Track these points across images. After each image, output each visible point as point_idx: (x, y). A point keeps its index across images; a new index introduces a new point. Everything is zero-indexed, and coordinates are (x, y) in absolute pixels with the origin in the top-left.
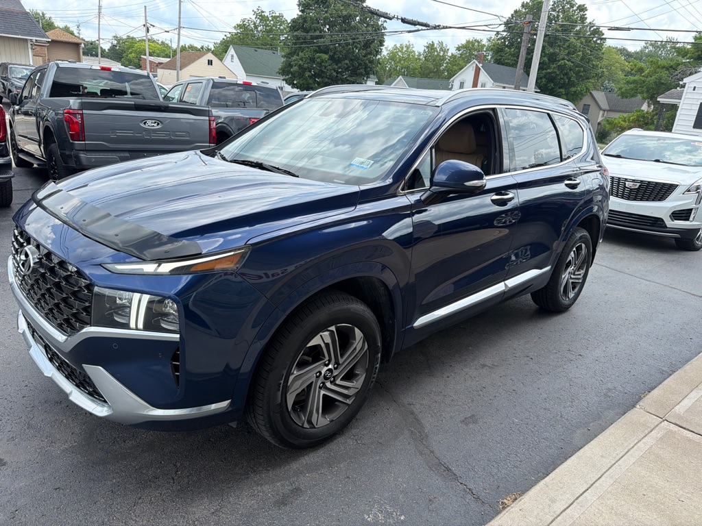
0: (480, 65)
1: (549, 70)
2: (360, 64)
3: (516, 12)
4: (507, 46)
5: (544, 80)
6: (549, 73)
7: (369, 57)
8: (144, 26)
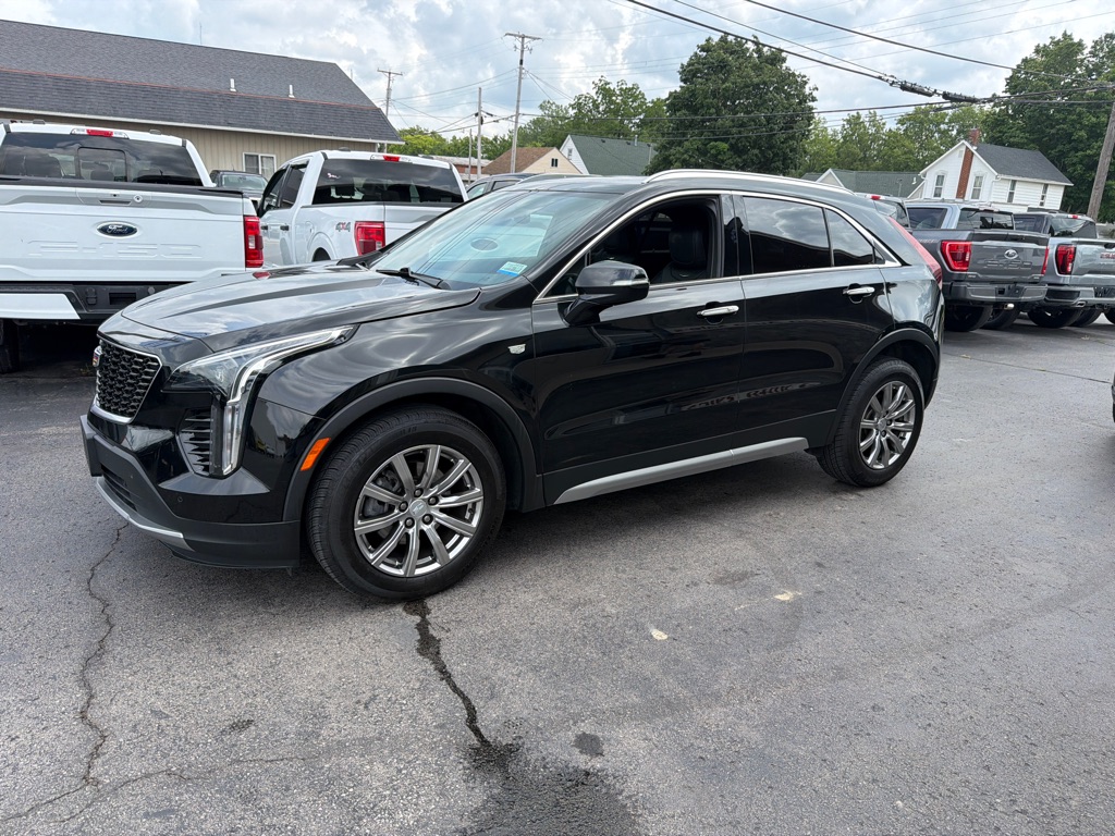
0: (973, 149)
1: (1088, 152)
2: (776, 155)
3: (1025, 61)
4: (1012, 117)
5: (1079, 167)
6: (1089, 156)
7: (791, 143)
8: (477, 115)
